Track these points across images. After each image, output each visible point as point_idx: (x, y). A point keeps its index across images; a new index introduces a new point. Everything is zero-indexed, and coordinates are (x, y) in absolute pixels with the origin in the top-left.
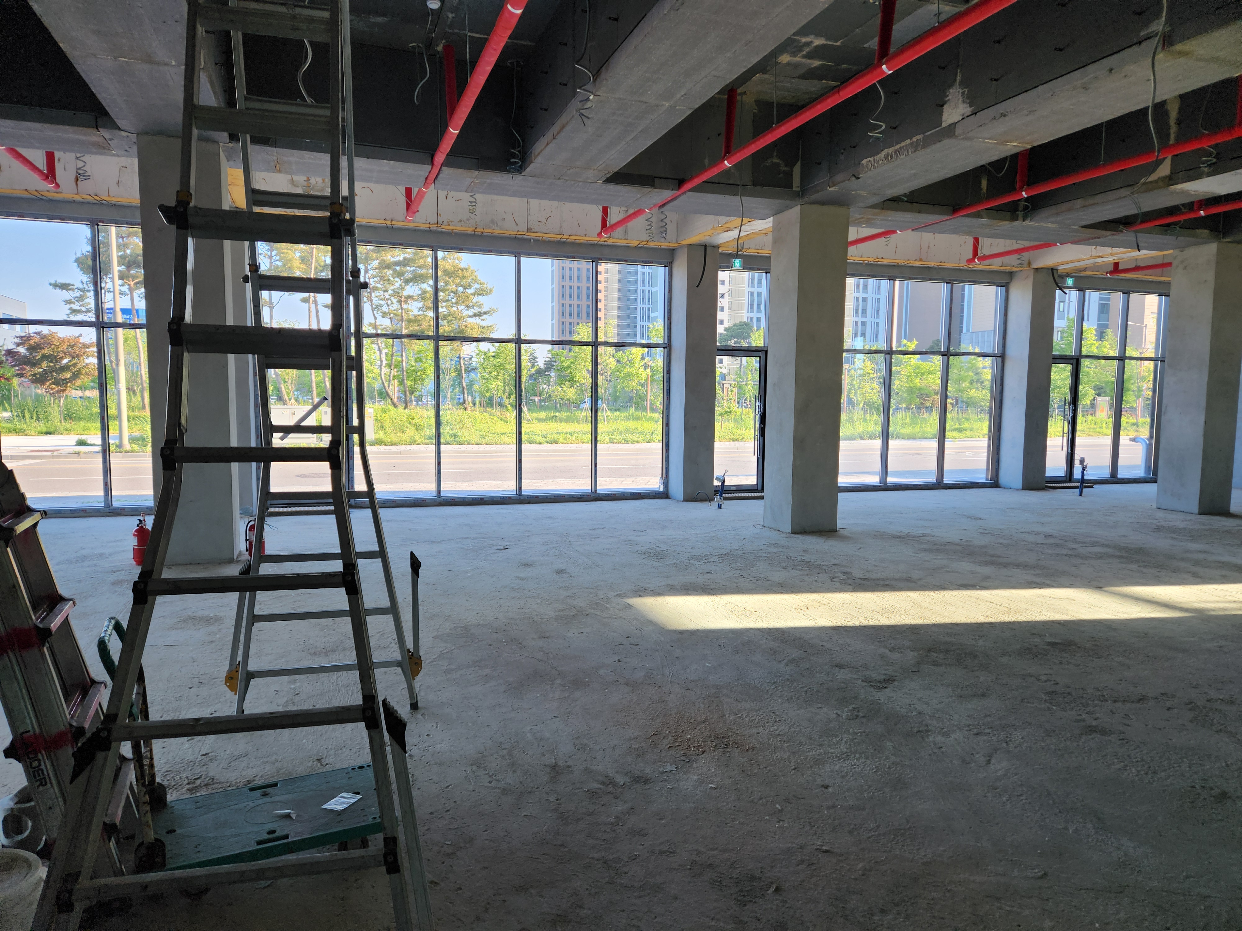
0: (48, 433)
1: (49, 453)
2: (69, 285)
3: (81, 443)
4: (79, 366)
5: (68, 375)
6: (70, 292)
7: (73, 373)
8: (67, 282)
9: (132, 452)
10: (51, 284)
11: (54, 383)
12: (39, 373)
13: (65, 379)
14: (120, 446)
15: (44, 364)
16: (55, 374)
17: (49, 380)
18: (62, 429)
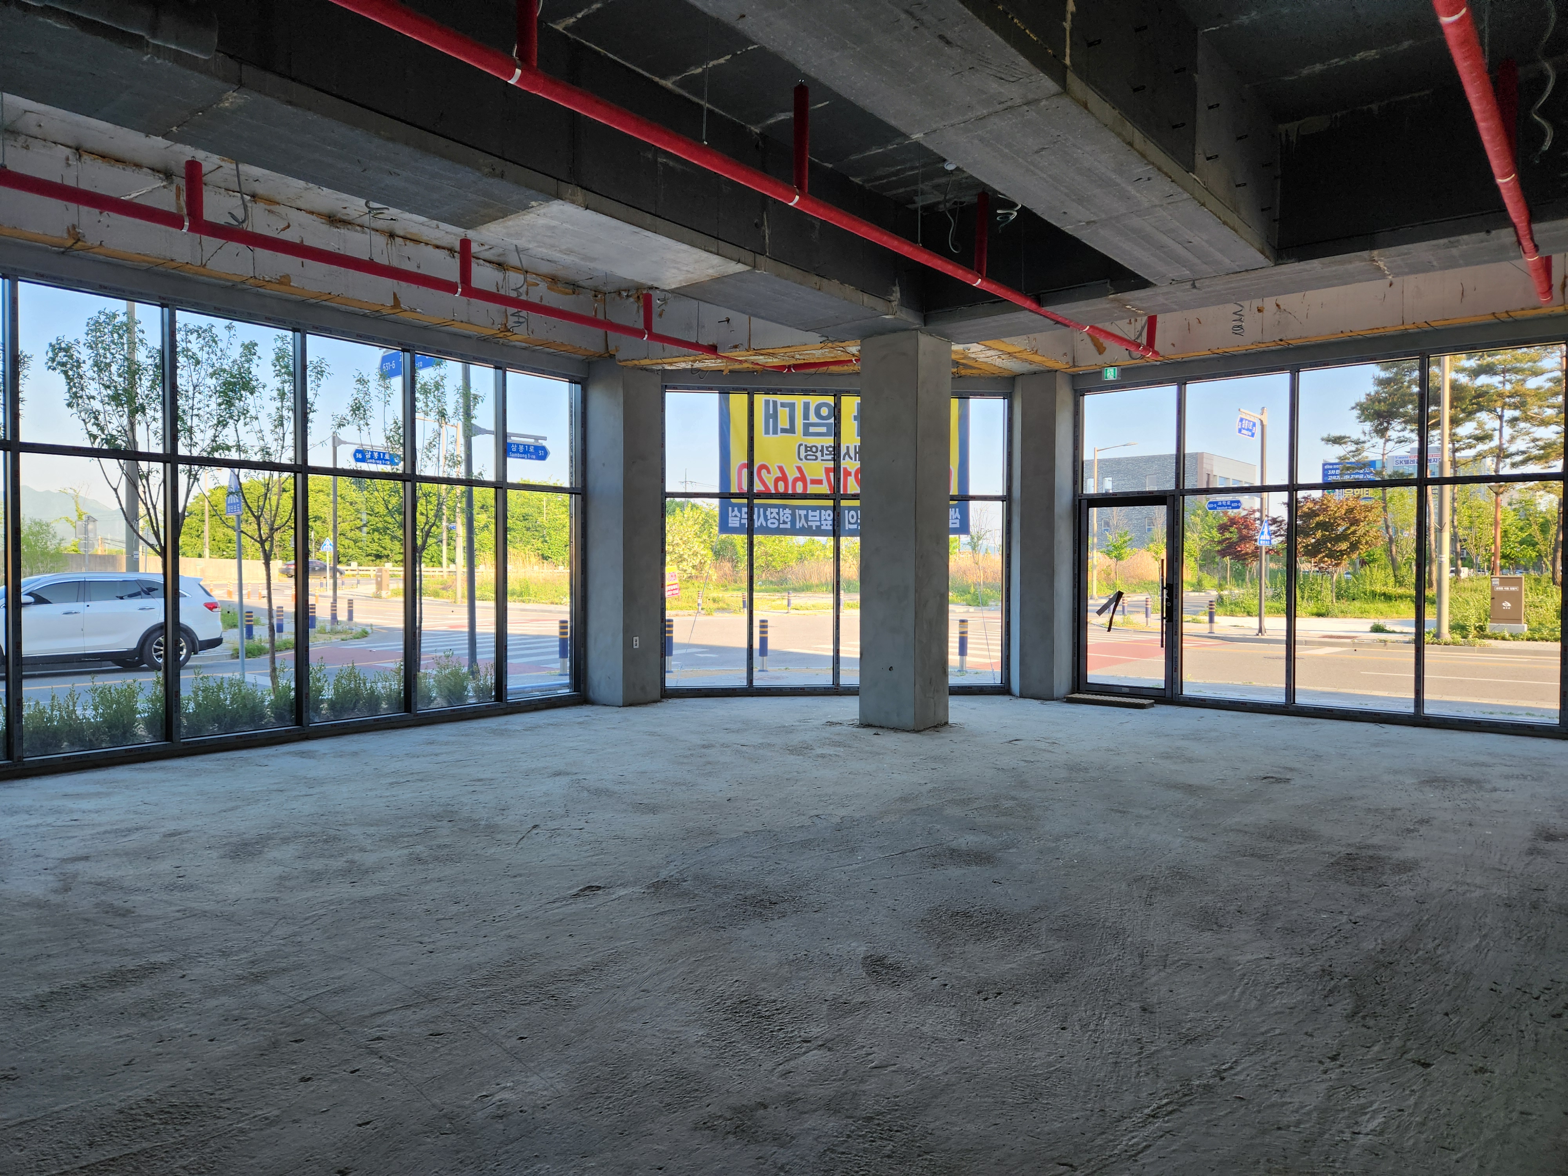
0: (1319, 615)
1: (1349, 640)
2: (1344, 437)
3: (1377, 629)
4: (1358, 533)
5: (1344, 546)
6: (1344, 446)
7: (1351, 543)
8: (1343, 435)
9: (1454, 644)
10: (1323, 440)
11: (1326, 556)
12: (1312, 544)
13: (1341, 551)
14: (1438, 635)
15: (1319, 534)
16: (1329, 545)
17: (1321, 552)
18: (1336, 611)
